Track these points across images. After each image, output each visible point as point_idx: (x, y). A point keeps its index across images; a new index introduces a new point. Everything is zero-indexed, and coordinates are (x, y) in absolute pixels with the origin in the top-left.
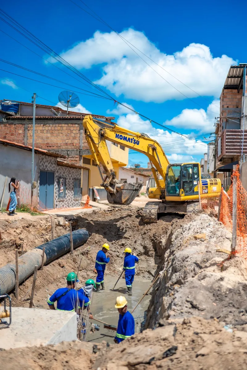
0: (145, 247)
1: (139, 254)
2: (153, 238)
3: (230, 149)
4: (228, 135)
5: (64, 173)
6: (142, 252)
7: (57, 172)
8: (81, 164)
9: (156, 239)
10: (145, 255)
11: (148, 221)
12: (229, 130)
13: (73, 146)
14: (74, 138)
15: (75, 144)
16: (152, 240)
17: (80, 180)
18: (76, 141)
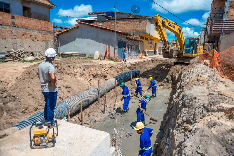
3: (215, 30)
4: (215, 23)
5: (131, 43)
7: (128, 42)
8: (140, 39)
9: (173, 75)
10: (167, 82)
11: (170, 66)
12: (216, 20)
14: (137, 27)
15: (137, 30)
16: (171, 75)
17: (139, 46)
18: (137, 28)
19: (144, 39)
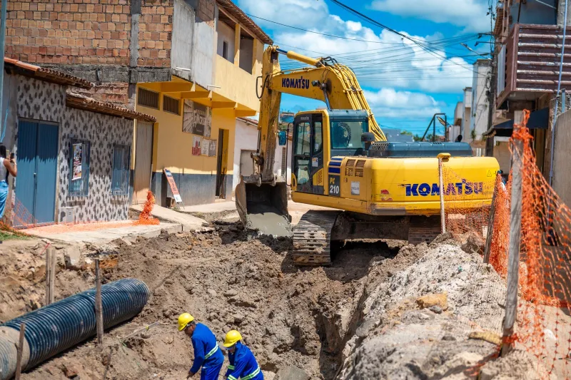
0: (295, 331)
1: (280, 347)
2: (317, 306)
3: (527, 76)
4: (522, 40)
5: (85, 127)
6: (288, 342)
7: (67, 124)
8: (132, 105)
9: (324, 310)
10: (296, 350)
11: (307, 261)
12: (527, 26)
13: (113, 56)
14: (116, 35)
15: (116, 53)
16: (316, 311)
17: (129, 149)
18: (119, 45)
19: (155, 106)
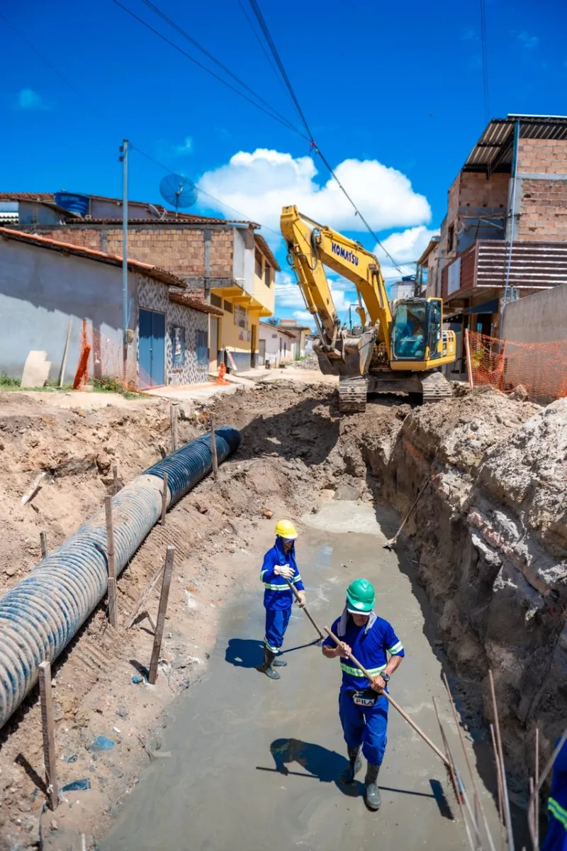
0: (347, 460)
1: (337, 472)
2: (362, 441)
3: (484, 276)
4: (482, 251)
5: (181, 317)
6: (343, 468)
7: (170, 314)
8: (209, 303)
9: (369, 444)
10: (348, 474)
11: (349, 408)
12: (485, 241)
13: (193, 271)
14: (195, 256)
15: (195, 269)
16: (361, 445)
17: (207, 333)
18: (197, 263)
19: (219, 306)
